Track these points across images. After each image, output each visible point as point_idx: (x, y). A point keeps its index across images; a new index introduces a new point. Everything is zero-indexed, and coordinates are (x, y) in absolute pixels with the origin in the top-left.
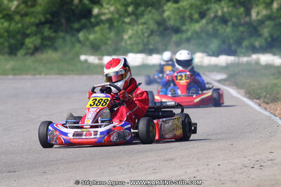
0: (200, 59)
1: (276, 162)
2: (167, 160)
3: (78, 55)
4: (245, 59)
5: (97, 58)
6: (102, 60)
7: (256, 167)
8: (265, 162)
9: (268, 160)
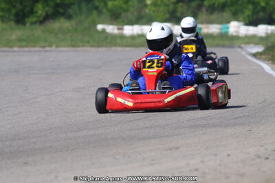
0: (236, 28)
2: (171, 149)
3: (94, 24)
5: (116, 27)
6: (122, 29)
7: (271, 157)
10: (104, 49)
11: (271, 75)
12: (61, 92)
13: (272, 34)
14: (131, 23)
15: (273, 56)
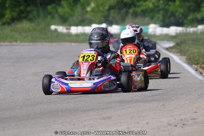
0: (153, 29)
1: (197, 121)
2: (105, 119)
3: (49, 25)
4: (191, 30)
5: (65, 28)
6: (70, 29)
7: (179, 125)
8: (187, 121)
9: (191, 119)
10: (55, 44)
11: (179, 64)
12: (24, 75)
13: (180, 33)
14: (76, 25)
15: (180, 50)
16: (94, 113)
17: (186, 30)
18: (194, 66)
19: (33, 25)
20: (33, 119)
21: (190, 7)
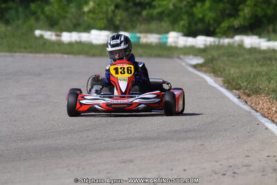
0: (175, 38)
1: (252, 168)
2: (125, 162)
3: (32, 30)
4: (226, 41)
5: (54, 34)
6: (60, 36)
7: (228, 174)
8: (239, 169)
9: (243, 166)
10: (42, 55)
11: (214, 87)
12: (5, 98)
13: (211, 46)
14: (69, 30)
15: (213, 68)
16: (109, 153)
17: (219, 42)
18: (235, 91)
19: (9, 28)
20: (26, 159)
21: (224, 10)
